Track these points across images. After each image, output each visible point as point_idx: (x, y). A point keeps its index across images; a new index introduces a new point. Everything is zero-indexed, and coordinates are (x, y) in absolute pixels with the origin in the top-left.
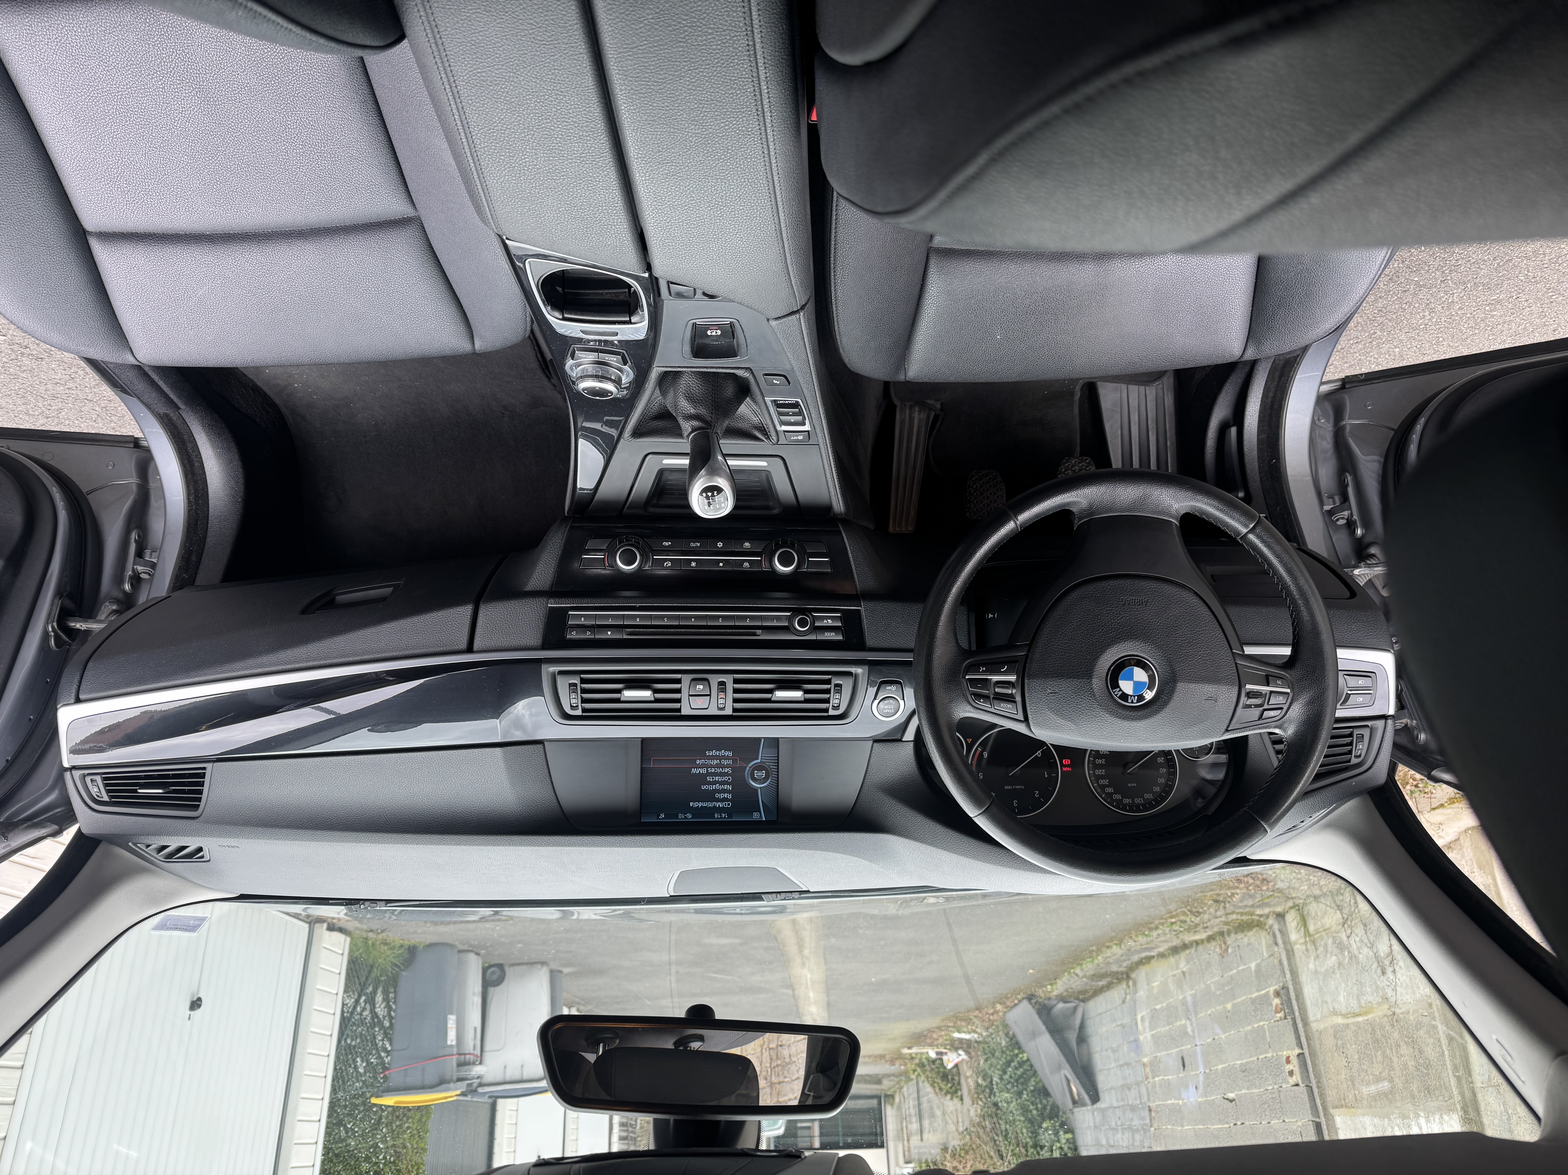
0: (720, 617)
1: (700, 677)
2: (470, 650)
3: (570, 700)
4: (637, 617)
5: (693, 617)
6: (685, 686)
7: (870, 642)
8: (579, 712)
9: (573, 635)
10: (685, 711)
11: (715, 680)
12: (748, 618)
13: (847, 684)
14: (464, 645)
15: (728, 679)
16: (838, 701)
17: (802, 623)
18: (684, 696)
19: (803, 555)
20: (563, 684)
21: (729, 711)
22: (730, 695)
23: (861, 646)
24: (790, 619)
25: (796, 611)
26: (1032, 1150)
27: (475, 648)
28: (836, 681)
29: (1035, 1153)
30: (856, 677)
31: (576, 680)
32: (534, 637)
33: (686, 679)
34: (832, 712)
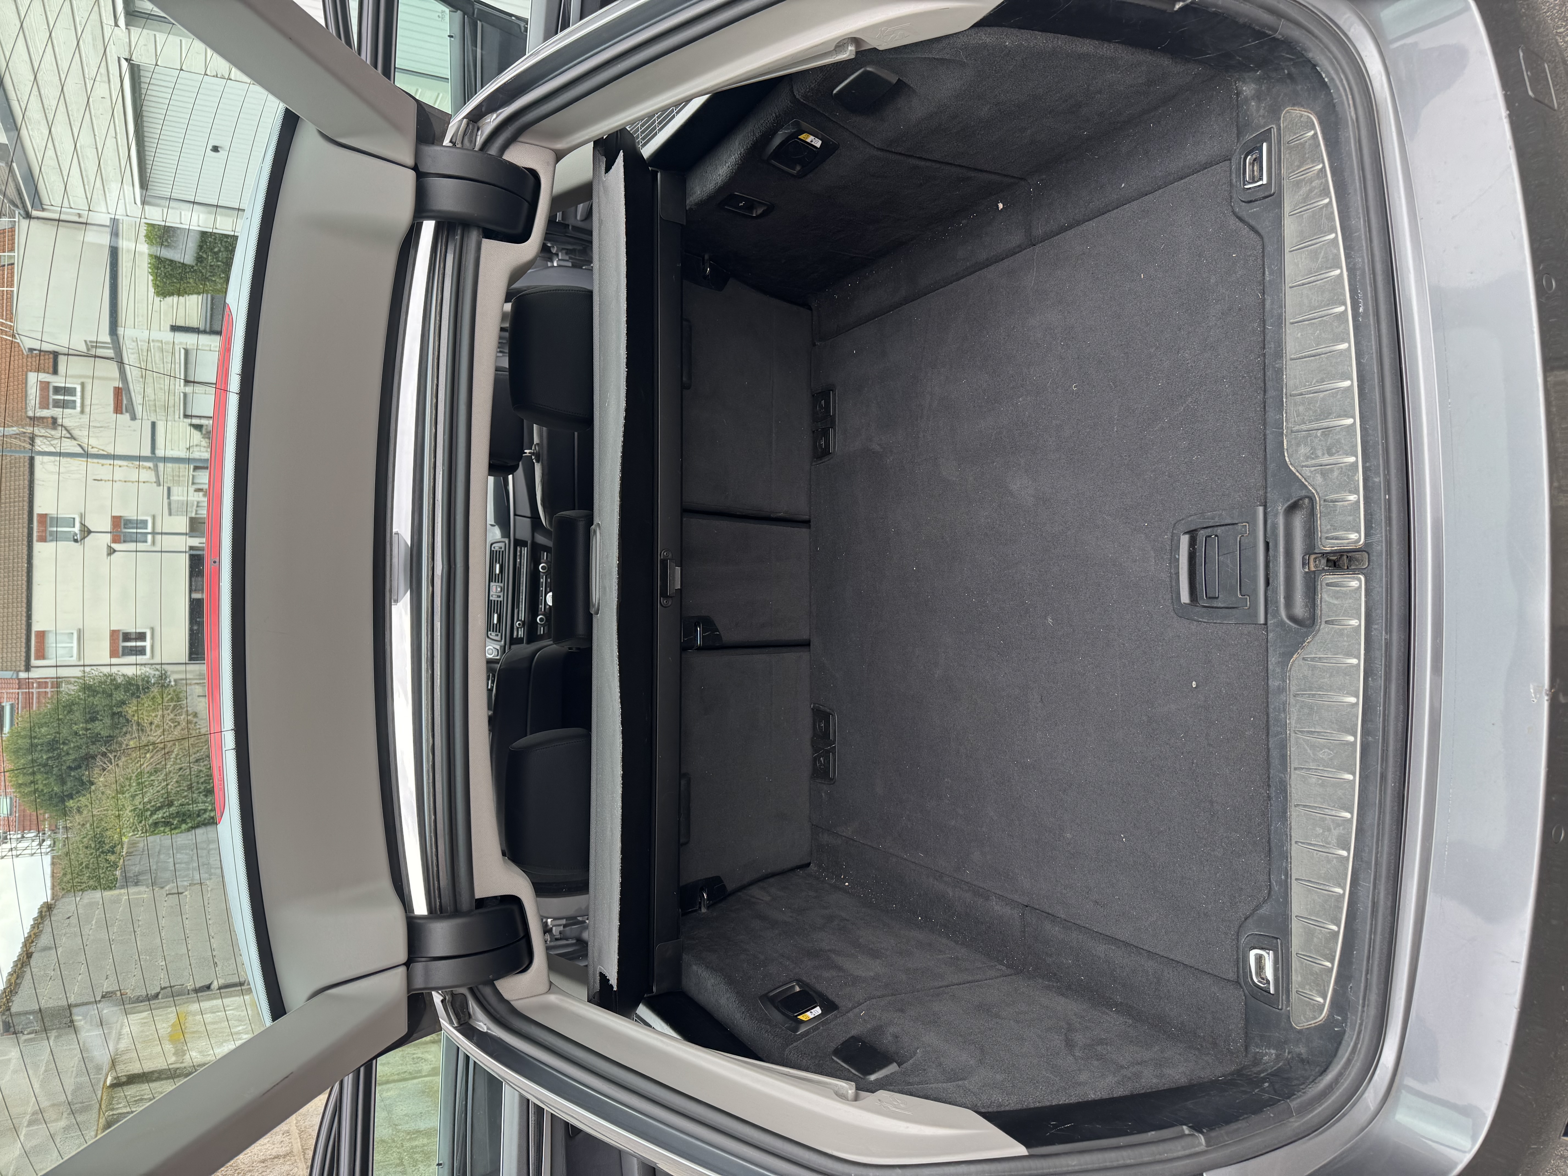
0: (523, 597)
1: (502, 589)
2: (515, 515)
3: (496, 547)
4: (524, 570)
5: (523, 588)
6: (500, 584)
7: (513, 647)
8: (493, 549)
9: (519, 549)
10: (492, 584)
11: (501, 594)
12: (522, 606)
13: (498, 638)
14: (518, 513)
15: (501, 599)
16: (493, 635)
17: (519, 624)
18: (497, 584)
19: (544, 626)
20: (502, 545)
21: (491, 598)
22: (496, 599)
23: (511, 644)
24: (521, 620)
25: (524, 623)
26: (203, 788)
27: (517, 517)
28: (500, 634)
29: (201, 790)
30: (501, 641)
31: (503, 549)
32: (518, 537)
33: (502, 585)
34: (489, 633)
